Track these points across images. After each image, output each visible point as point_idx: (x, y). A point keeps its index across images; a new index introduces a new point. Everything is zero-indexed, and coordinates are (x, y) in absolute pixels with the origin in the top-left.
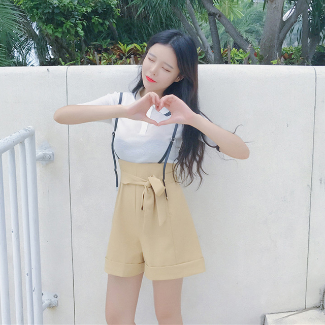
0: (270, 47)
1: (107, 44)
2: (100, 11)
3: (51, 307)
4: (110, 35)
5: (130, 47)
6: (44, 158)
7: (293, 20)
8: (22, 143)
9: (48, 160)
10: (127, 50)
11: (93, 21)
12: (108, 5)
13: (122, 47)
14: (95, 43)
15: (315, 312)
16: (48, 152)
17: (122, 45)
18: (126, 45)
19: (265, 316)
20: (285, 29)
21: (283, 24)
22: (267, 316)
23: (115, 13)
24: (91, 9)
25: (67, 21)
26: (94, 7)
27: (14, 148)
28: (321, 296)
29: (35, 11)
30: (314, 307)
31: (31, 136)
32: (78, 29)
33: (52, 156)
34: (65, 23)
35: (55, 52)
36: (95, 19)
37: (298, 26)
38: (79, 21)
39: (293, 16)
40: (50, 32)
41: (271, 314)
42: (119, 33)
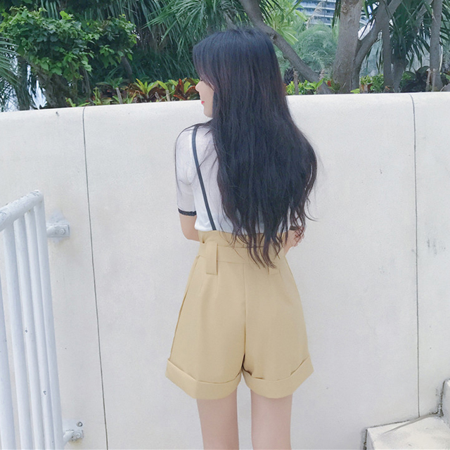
0: (346, 74)
1: (119, 83)
2: (111, 38)
3: (75, 440)
4: (122, 72)
5: (152, 85)
6: (56, 233)
7: (372, 38)
8: (31, 211)
9: (61, 236)
10: (149, 90)
11: (102, 52)
13: (141, 86)
14: (101, 83)
15: (432, 421)
16: (62, 225)
17: (141, 83)
18: (146, 84)
20: (363, 51)
21: (360, 43)
22: (369, 430)
23: (130, 40)
24: (99, 36)
25: (68, 53)
26: (103, 33)
27: (24, 216)
28: (439, 398)
29: (24, 40)
30: (430, 414)
31: (40, 202)
32: (83, 62)
33: (67, 230)
36: (105, 49)
40: (46, 67)
41: (375, 427)
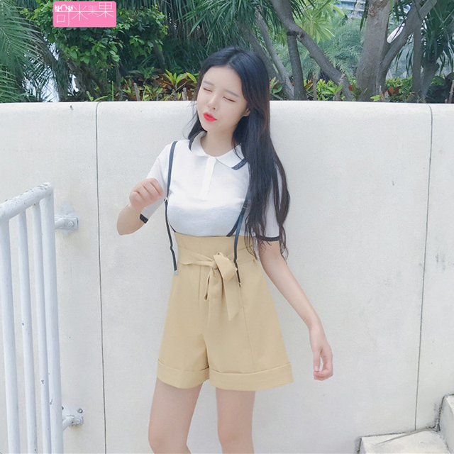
0: (369, 78)
1: (150, 73)
2: (141, 28)
3: (75, 425)
4: (155, 61)
5: (182, 77)
6: (65, 225)
7: (401, 42)
8: (36, 205)
9: (70, 228)
10: (177, 82)
11: (131, 42)
12: (152, 21)
13: (170, 77)
14: (134, 72)
15: (429, 435)
16: (71, 218)
17: (170, 74)
18: (175, 74)
19: (361, 439)
20: (390, 53)
21: (388, 46)
22: (363, 439)
23: (161, 31)
24: (129, 26)
25: (97, 43)
26: (133, 23)
27: (25, 212)
28: (437, 413)
30: (427, 428)
31: (49, 195)
32: (112, 52)
33: (76, 222)
34: (94, 45)
35: (80, 83)
36: (135, 40)
37: (407, 50)
38: (113, 42)
39: (401, 37)
40: (74, 56)
41: (370, 436)
42: (167, 59)
